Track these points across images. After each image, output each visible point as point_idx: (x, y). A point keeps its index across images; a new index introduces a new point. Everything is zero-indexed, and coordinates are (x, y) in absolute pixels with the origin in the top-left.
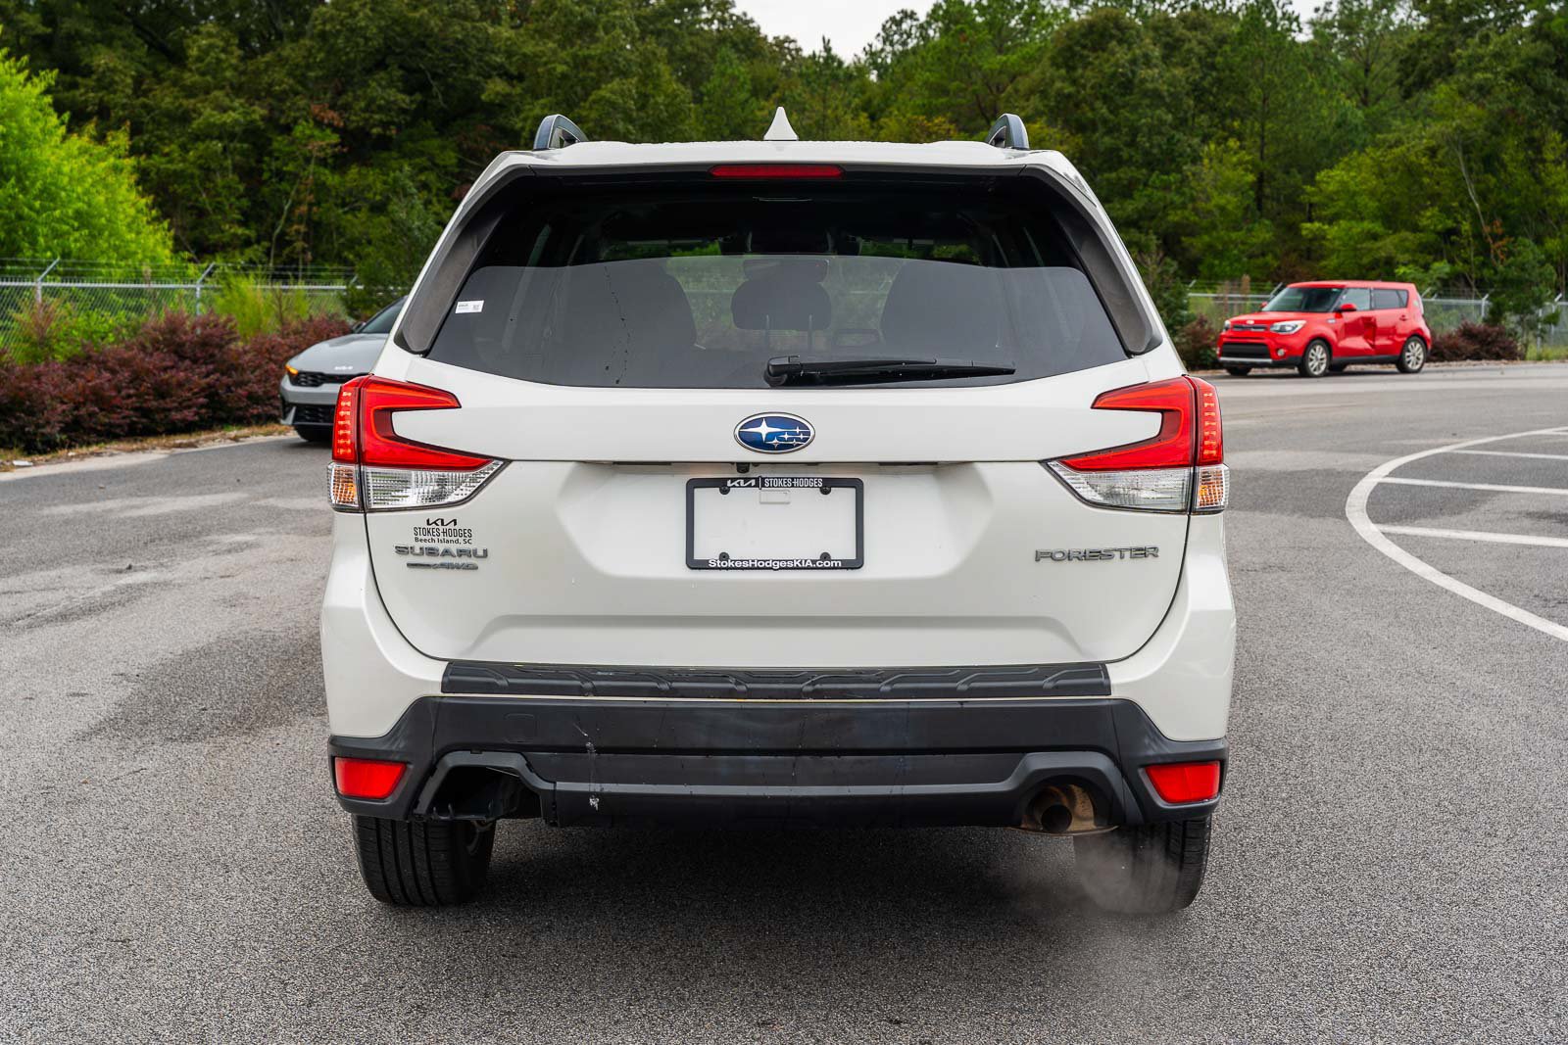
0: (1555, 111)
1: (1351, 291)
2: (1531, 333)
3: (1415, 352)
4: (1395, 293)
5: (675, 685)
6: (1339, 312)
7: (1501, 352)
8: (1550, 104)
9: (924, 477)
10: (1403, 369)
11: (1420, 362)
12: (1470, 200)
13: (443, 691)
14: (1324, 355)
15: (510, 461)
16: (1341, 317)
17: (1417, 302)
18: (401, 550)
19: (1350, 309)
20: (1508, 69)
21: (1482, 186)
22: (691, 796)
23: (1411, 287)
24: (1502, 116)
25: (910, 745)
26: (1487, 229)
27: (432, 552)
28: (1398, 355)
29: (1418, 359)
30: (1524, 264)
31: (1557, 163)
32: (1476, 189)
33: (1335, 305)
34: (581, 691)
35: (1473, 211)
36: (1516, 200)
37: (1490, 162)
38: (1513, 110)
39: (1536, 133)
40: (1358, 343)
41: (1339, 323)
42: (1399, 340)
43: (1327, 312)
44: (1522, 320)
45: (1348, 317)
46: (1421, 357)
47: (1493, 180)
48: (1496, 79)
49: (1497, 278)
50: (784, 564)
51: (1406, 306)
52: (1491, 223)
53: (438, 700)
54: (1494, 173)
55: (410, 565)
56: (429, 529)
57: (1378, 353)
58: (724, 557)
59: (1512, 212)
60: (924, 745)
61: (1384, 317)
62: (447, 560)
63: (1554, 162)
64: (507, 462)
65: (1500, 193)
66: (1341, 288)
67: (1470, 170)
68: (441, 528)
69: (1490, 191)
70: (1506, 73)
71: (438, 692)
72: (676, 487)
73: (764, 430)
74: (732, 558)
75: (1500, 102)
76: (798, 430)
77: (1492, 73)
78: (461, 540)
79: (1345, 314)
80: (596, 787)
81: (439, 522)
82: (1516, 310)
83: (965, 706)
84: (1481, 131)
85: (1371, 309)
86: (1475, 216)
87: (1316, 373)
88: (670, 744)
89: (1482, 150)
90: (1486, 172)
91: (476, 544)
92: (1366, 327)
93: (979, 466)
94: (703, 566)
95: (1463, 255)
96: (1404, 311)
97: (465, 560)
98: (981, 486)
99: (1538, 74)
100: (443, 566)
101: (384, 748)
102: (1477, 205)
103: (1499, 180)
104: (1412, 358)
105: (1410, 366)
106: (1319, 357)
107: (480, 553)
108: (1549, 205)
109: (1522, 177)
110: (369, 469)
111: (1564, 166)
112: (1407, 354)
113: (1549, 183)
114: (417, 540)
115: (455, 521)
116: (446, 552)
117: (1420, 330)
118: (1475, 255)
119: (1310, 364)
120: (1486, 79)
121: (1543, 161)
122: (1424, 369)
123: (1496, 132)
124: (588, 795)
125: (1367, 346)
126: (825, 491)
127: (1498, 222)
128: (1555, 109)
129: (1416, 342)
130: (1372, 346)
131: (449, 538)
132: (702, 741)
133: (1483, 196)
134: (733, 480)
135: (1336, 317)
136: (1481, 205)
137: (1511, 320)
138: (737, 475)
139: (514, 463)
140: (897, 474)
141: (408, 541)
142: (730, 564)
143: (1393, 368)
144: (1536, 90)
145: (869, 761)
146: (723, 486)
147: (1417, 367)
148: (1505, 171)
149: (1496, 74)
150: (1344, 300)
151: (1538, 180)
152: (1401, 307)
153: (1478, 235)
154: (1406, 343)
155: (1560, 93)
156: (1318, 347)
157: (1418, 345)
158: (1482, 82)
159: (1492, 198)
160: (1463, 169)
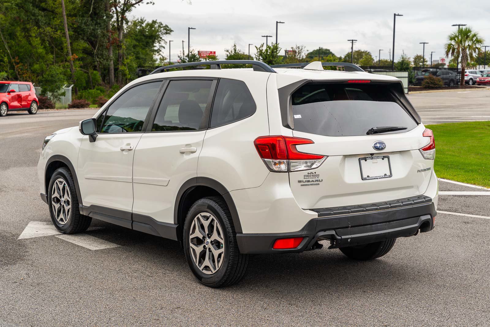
0: (33, 19)
1: (12, 85)
2: (56, 99)
3: (34, 106)
4: (26, 86)
5: (367, 208)
6: (9, 93)
7: (48, 106)
8: (31, 16)
9: (398, 154)
10: (31, 113)
11: (36, 110)
12: (6, 49)
13: (318, 217)
14: (6, 108)
15: (329, 156)
16: (10, 94)
17: (33, 89)
18: (300, 182)
19: (13, 91)
20: (16, 2)
21: (9, 44)
22: (369, 236)
23: (30, 83)
24: (15, 19)
25: (405, 217)
26: (13, 60)
27: (309, 181)
28: (29, 108)
29: (35, 109)
30: (52, 75)
31: (36, 37)
32: (8, 45)
33: (8, 90)
34: (349, 213)
35: (8, 53)
36: (22, 50)
37: (12, 36)
38: (19, 17)
39: (28, 26)
40: (16, 103)
41: (10, 96)
42: (29, 102)
43: (5, 92)
44: (53, 94)
45: (13, 94)
46: (36, 108)
47: (13, 43)
48: (12, 5)
49: (43, 79)
50: (379, 177)
51: (30, 90)
52: (14, 58)
53: (317, 219)
54: (14, 39)
55: (302, 185)
56: (308, 175)
57: (22, 107)
58: (368, 176)
59: (21, 54)
60: (407, 217)
61: (24, 94)
62: (312, 183)
63: (35, 37)
64: (328, 156)
65: (16, 47)
66: (9, 84)
67: (5, 38)
68: (311, 175)
69: (13, 46)
70: (15, 3)
71: (317, 217)
72: (356, 160)
73: (378, 145)
74: (370, 177)
75: (14, 14)
76: (384, 145)
77: (10, 3)
78: (316, 177)
79: (11, 93)
80: (350, 236)
81: (311, 173)
82: (50, 91)
83: (413, 207)
84: (8, 24)
85: (19, 91)
86: (8, 55)
87: (4, 115)
88: (365, 223)
89: (7, 31)
90: (11, 39)
91: (320, 178)
92: (19, 98)
93: (411, 151)
94: (365, 179)
95: (5, 69)
96: (29, 92)
97: (317, 182)
98: (411, 156)
99: (27, 5)
100: (311, 185)
101: (300, 234)
102: (9, 51)
103: (16, 42)
104: (33, 109)
105: (33, 111)
106: (4, 109)
107: (321, 180)
108: (34, 52)
109: (24, 41)
110: (291, 161)
111: (39, 39)
112: (32, 107)
113: (34, 44)
114: (304, 178)
115: (315, 173)
116: (313, 181)
117: (35, 99)
118: (10, 70)
119: (2, 112)
120: (9, 5)
121: (31, 36)
122: (38, 112)
123: (13, 25)
124: (348, 239)
125: (19, 105)
126: (383, 159)
127: (17, 58)
128: (33, 18)
129: (34, 103)
130: (21, 105)
131: (313, 177)
132: (371, 222)
133: (10, 48)
134: (368, 158)
135: (8, 94)
136: (10, 51)
137: (49, 94)
138: (371, 156)
139: (329, 157)
140: (394, 154)
141: (302, 179)
142: (370, 178)
143: (27, 112)
144: (25, 11)
145: (398, 222)
146: (365, 159)
147: (35, 112)
148: (18, 39)
149: (12, 4)
150: (11, 88)
151: (30, 44)
152: (28, 91)
153: (10, 62)
154: (32, 103)
155: (34, 12)
156: (4, 105)
157: (35, 104)
158: (7, 6)
159: (13, 48)
160: (2, 38)
